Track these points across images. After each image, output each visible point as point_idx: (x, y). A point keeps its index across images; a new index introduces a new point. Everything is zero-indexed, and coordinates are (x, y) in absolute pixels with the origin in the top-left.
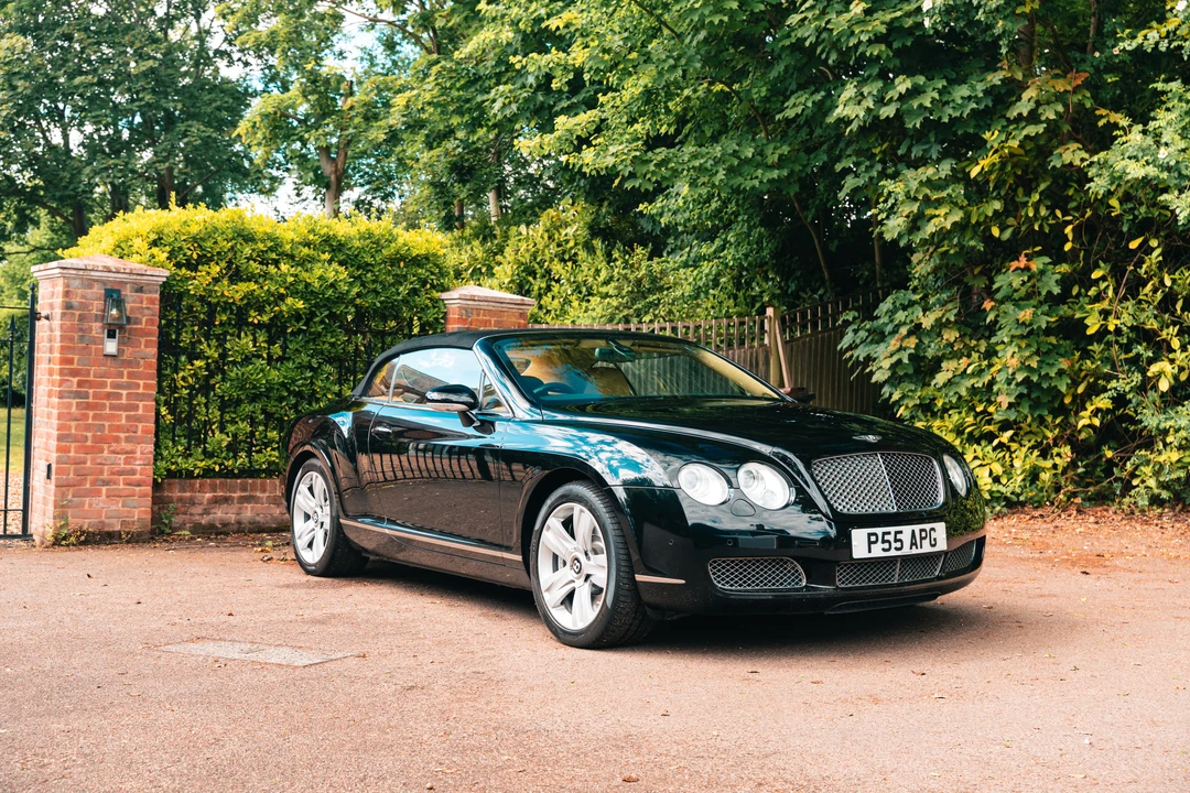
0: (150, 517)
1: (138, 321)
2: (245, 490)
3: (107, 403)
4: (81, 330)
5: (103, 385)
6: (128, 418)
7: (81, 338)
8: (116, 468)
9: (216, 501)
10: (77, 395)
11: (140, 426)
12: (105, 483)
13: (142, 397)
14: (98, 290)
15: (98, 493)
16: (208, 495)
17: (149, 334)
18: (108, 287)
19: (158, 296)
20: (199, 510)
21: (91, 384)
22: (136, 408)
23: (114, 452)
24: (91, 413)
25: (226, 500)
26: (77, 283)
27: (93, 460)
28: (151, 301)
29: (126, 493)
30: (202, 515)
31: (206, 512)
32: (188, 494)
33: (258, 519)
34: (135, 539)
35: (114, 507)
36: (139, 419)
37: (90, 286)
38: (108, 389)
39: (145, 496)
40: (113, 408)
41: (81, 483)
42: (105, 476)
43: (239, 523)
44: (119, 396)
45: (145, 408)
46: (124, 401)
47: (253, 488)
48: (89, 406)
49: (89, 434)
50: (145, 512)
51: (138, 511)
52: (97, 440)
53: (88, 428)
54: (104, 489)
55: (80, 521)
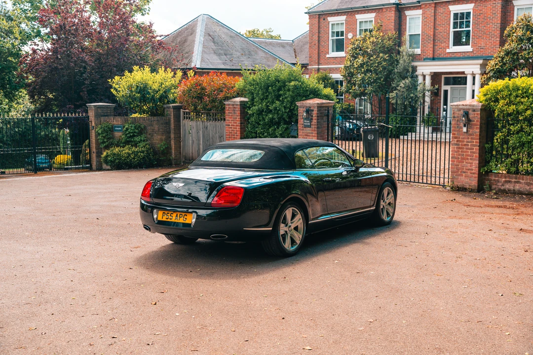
0: (477, 185)
1: (474, 121)
2: (516, 178)
3: (465, 147)
4: (458, 124)
5: (464, 141)
6: (471, 152)
7: (458, 127)
8: (467, 168)
9: (506, 182)
10: (456, 144)
11: (474, 155)
12: (464, 172)
13: (475, 146)
14: (462, 112)
15: (462, 175)
16: (504, 179)
17: (476, 125)
18: (465, 111)
19: (479, 112)
20: (500, 184)
21: (460, 141)
22: (473, 149)
23: (467, 163)
24: (460, 150)
25: (510, 182)
26: (456, 110)
27: (461, 165)
28: (477, 114)
29: (470, 176)
30: (501, 186)
31: (503, 185)
32: (497, 178)
33: (521, 190)
34: (472, 191)
35: (467, 180)
36: (474, 153)
37: (460, 111)
38: (465, 143)
39: (476, 177)
40: (467, 149)
41: (457, 172)
42: (464, 170)
43: (514, 190)
44: (468, 145)
45: (476, 149)
46: (469, 147)
47: (519, 179)
48: (459, 148)
49: (460, 157)
50: (476, 183)
51: (473, 182)
52: (462, 158)
53: (459, 155)
54: (464, 174)
55: (457, 184)
